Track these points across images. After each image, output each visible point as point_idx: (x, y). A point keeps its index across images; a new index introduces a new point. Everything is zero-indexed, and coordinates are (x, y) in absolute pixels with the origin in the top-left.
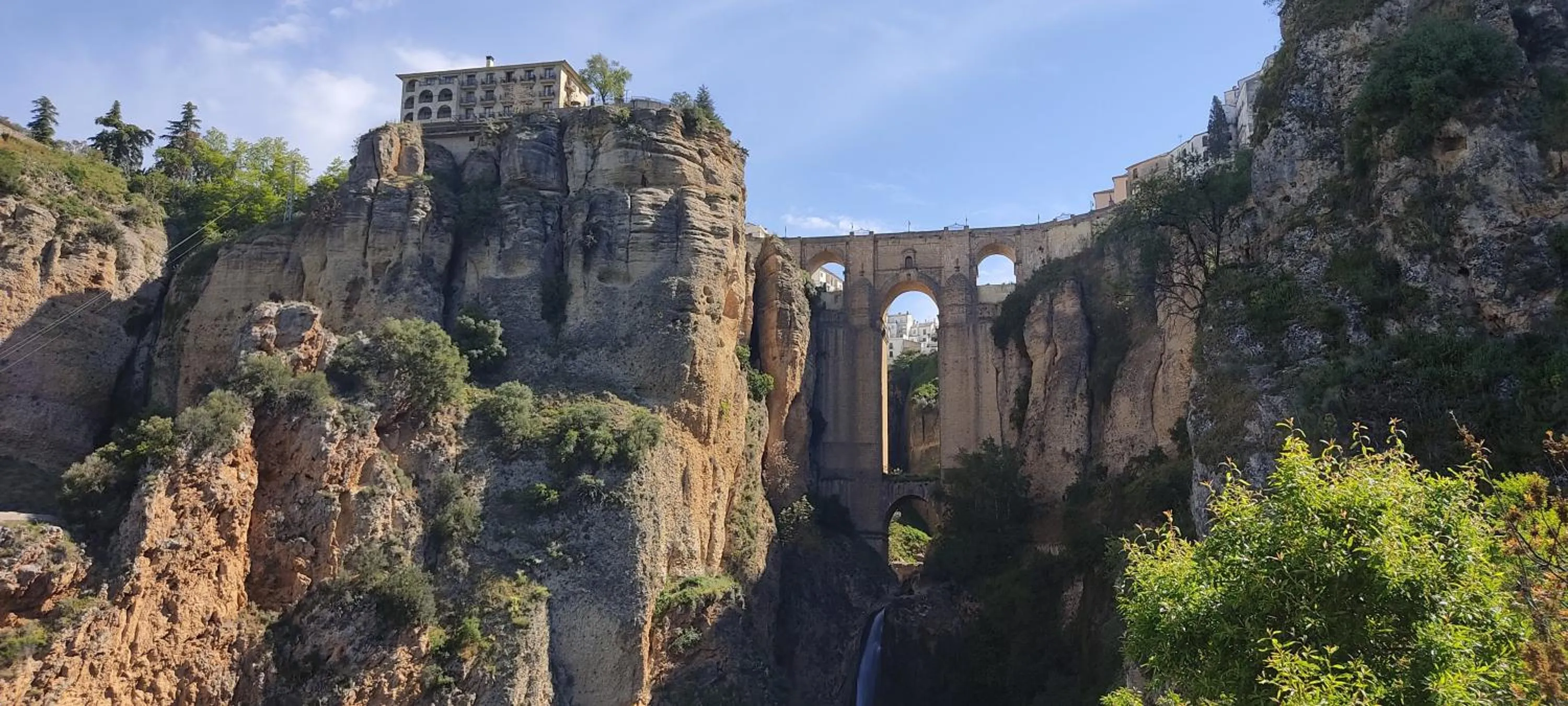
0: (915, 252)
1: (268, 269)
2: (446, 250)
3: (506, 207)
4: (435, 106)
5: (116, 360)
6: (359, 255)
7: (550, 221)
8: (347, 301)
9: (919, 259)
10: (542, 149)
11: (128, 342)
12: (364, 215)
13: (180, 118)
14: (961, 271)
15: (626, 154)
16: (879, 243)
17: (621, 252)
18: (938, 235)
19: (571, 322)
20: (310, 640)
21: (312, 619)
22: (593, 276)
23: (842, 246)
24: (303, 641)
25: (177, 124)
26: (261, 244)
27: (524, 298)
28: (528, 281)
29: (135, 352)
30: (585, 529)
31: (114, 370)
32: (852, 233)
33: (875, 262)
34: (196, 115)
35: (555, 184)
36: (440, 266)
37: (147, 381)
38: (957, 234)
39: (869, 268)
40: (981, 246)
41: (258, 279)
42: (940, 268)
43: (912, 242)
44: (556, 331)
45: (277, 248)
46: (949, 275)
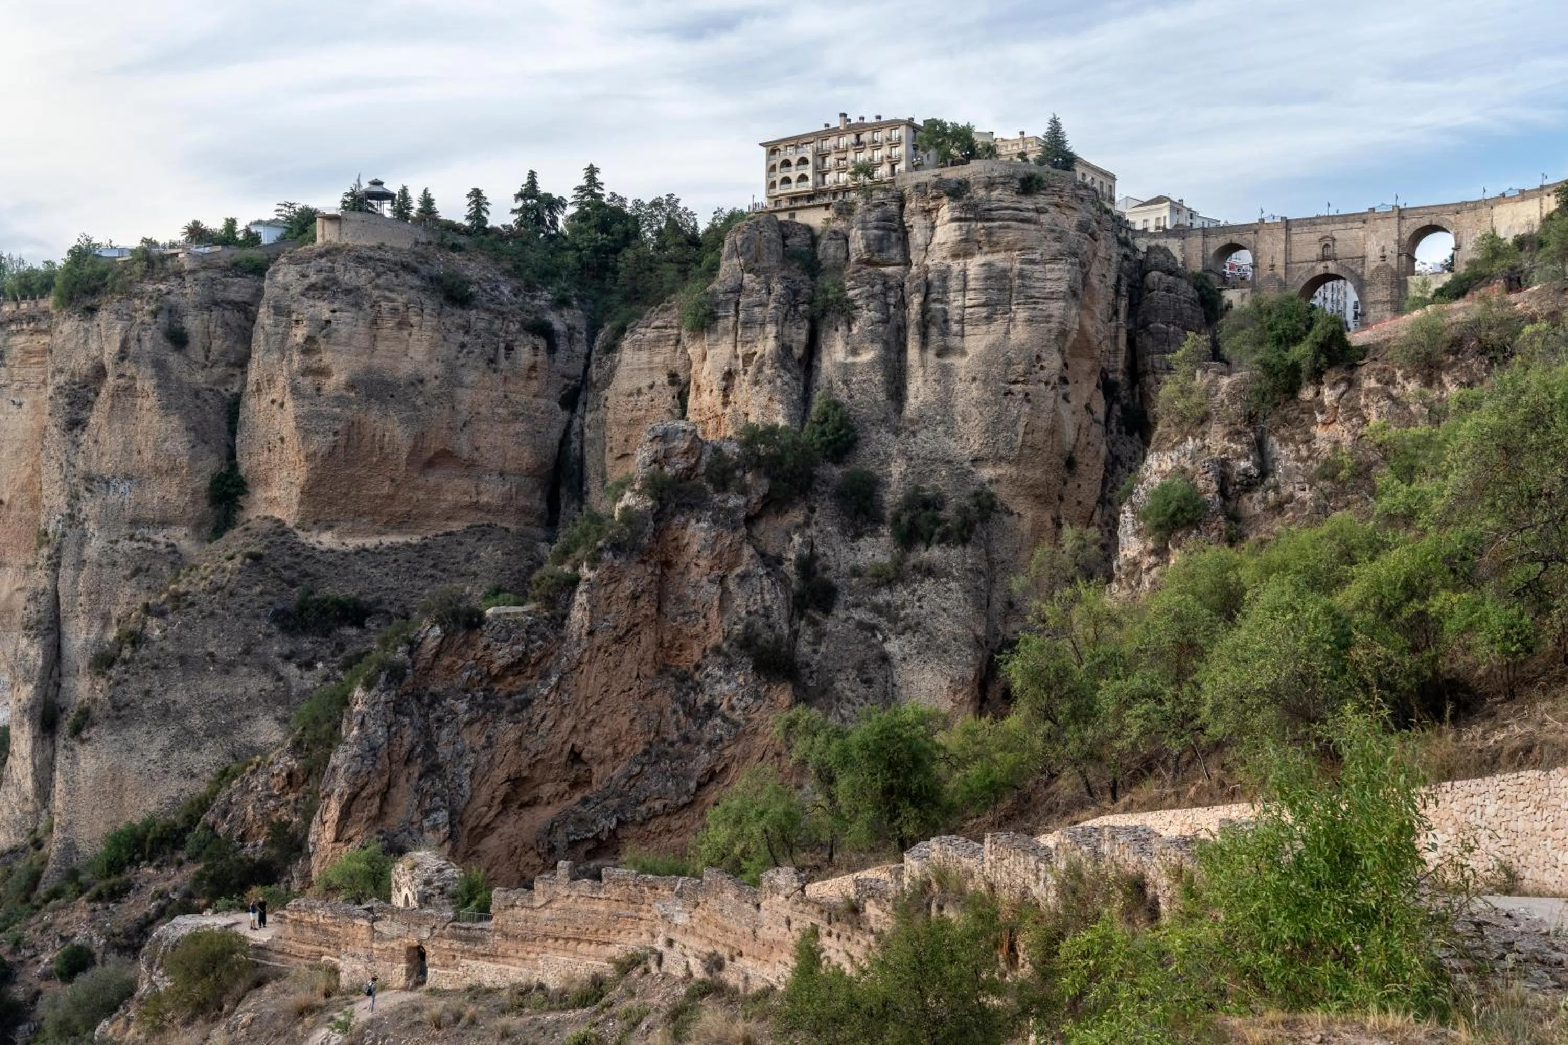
0: (1334, 240)
1: (664, 350)
2: (803, 336)
3: (851, 293)
4: (793, 174)
5: (555, 434)
6: (731, 348)
7: (892, 301)
8: (725, 389)
9: (1340, 249)
10: (883, 228)
11: (564, 415)
12: (732, 312)
13: (584, 183)
14: (1388, 261)
15: (960, 228)
16: (1294, 230)
17: (955, 328)
18: (1362, 218)
19: (911, 400)
20: (708, 691)
21: (707, 676)
22: (931, 354)
23: (1250, 237)
24: (702, 691)
25: (581, 189)
26: (657, 327)
27: (870, 380)
28: (871, 364)
29: (569, 423)
30: (919, 600)
31: (556, 443)
32: (1262, 221)
33: (1288, 252)
34: (599, 177)
35: (898, 259)
36: (798, 351)
37: (582, 448)
38: (1385, 216)
39: (1280, 262)
40: (1413, 230)
41: (658, 359)
42: (1363, 257)
43: (1331, 227)
44: (899, 409)
45: (669, 331)
46: (1373, 266)
